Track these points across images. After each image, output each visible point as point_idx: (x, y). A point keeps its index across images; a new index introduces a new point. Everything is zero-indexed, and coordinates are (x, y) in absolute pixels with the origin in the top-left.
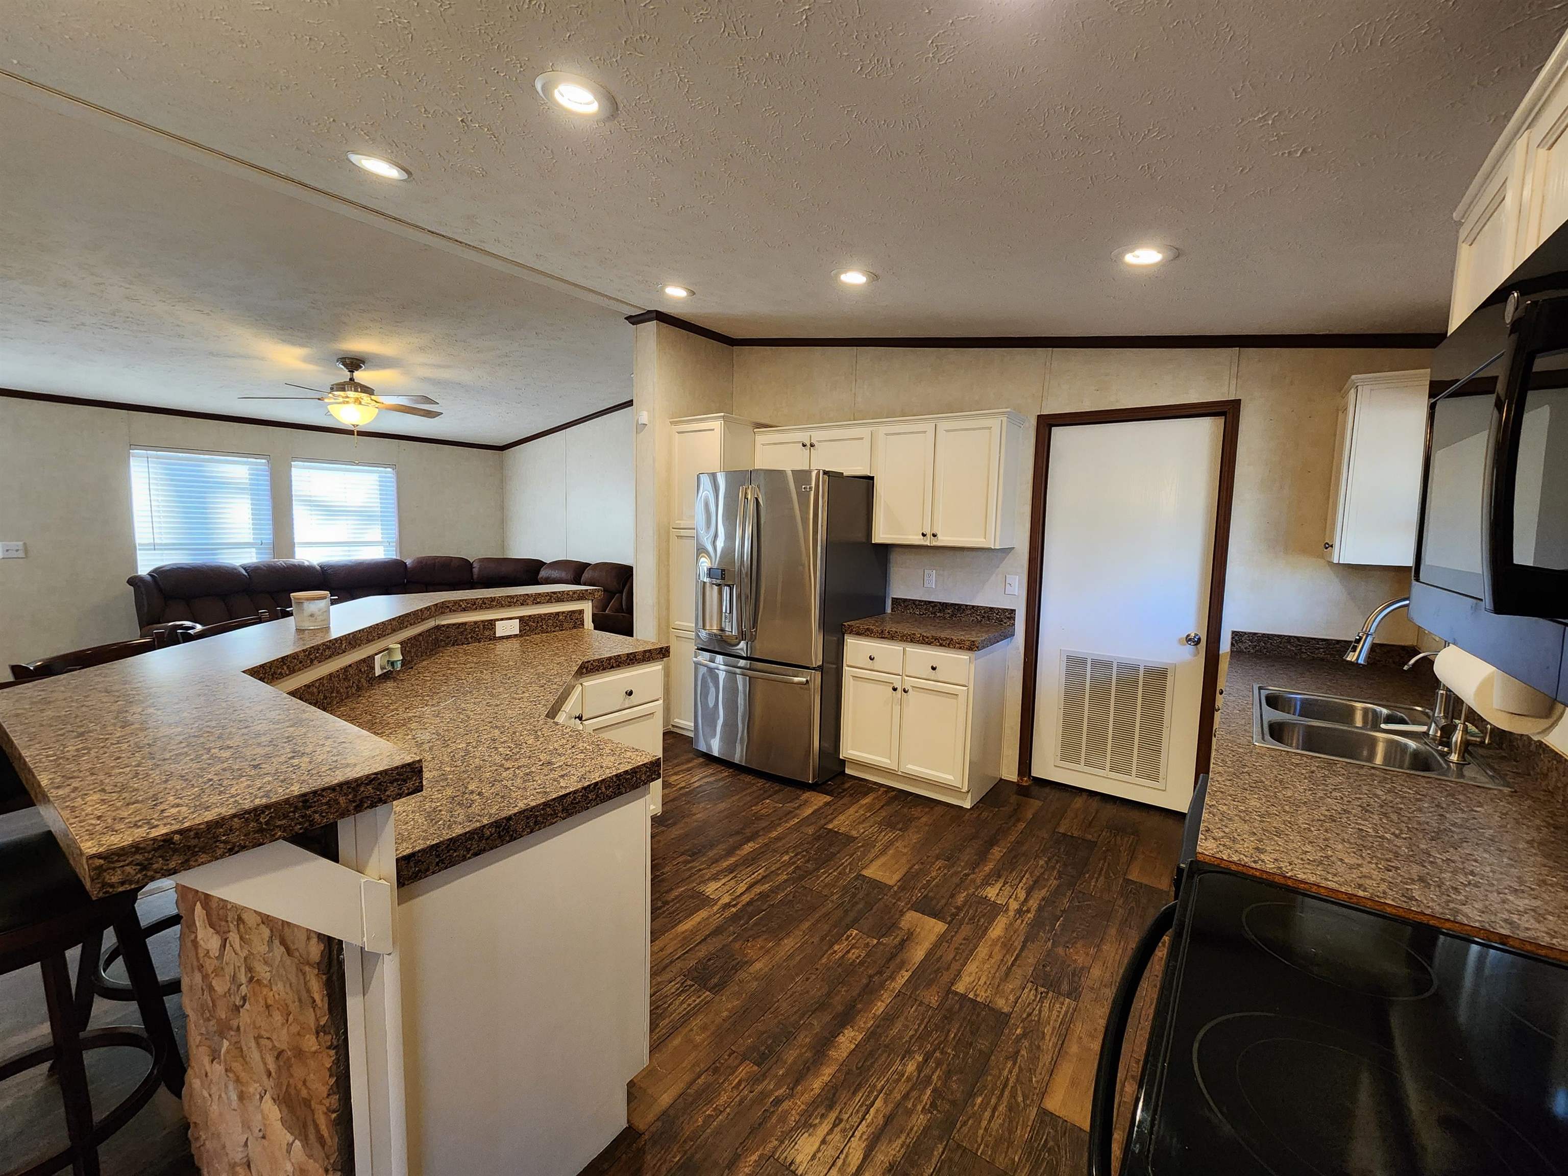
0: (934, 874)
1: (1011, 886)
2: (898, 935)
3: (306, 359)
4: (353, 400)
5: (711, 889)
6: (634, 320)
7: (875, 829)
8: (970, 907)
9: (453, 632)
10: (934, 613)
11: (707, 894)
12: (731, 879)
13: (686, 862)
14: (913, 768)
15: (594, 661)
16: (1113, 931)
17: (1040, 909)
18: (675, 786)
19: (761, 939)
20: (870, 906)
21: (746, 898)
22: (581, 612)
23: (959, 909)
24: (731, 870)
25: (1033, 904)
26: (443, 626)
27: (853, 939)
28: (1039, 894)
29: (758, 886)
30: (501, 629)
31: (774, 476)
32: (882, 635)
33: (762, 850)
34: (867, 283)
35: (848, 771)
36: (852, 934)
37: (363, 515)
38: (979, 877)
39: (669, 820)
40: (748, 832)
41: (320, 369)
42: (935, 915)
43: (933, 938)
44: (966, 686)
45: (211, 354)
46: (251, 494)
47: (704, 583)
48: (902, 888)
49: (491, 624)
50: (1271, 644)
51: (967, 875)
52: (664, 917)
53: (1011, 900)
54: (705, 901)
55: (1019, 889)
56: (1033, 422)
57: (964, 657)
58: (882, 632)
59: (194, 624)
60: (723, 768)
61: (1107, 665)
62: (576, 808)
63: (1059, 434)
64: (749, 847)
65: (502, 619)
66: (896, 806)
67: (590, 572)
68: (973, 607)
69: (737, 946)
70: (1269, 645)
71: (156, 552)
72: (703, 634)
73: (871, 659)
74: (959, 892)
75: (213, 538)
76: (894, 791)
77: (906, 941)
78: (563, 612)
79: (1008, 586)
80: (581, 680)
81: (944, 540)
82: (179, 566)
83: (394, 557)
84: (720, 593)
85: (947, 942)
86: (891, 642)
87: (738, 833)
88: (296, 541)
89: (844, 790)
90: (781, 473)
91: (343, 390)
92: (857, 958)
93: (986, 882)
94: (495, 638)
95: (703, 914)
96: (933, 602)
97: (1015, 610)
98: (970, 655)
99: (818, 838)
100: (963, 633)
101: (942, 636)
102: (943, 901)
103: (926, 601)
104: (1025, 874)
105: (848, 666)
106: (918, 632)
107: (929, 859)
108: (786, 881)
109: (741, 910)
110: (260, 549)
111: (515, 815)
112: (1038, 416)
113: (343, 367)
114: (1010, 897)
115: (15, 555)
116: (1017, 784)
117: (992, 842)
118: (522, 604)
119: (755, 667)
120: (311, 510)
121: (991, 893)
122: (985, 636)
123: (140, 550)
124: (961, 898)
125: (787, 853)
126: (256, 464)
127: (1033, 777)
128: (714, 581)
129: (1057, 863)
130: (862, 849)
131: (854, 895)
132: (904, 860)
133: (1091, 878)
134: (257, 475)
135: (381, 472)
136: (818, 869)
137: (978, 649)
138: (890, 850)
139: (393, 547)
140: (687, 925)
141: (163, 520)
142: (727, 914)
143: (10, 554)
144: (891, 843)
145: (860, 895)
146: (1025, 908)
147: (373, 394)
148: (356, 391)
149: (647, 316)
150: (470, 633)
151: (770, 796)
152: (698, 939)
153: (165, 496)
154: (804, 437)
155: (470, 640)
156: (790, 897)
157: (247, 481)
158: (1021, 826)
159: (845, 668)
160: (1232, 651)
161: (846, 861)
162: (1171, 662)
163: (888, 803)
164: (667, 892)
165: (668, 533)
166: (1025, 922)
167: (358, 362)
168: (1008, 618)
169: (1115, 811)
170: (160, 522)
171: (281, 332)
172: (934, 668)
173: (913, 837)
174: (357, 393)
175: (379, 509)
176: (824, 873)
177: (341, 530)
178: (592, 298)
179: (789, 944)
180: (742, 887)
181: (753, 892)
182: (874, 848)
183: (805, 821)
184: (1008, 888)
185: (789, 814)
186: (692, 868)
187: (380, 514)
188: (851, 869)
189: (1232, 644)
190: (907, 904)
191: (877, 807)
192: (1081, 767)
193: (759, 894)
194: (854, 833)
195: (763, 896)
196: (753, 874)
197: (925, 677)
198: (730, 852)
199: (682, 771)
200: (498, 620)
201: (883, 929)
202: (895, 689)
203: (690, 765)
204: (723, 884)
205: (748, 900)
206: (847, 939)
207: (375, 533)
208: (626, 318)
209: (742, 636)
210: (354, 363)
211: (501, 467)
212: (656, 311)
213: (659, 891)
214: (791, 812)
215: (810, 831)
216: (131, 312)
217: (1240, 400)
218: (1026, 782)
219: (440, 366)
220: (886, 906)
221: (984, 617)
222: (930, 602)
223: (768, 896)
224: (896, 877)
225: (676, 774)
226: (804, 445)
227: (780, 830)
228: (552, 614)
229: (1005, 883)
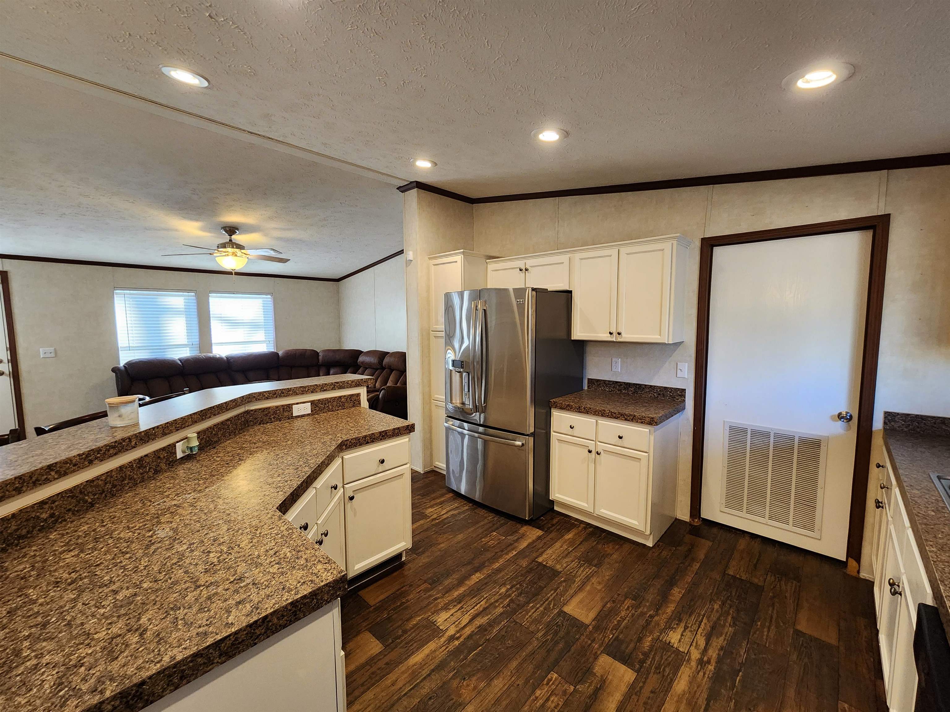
0: (623, 614)
1: (691, 631)
2: (592, 682)
3: (202, 229)
4: (231, 254)
5: (441, 619)
6: (403, 189)
7: (574, 564)
8: (655, 654)
9: (259, 415)
10: (620, 390)
11: (438, 625)
12: (459, 610)
13: (427, 590)
14: (604, 512)
15: (352, 439)
16: (791, 693)
17: (719, 661)
18: (429, 517)
19: (475, 678)
20: (568, 647)
21: (468, 631)
22: (358, 395)
23: (646, 655)
24: (460, 600)
25: (713, 653)
26: (252, 411)
27: (553, 684)
28: (719, 642)
29: (478, 619)
30: (297, 411)
31: (502, 293)
32: (580, 410)
33: (486, 581)
34: (560, 140)
35: (556, 508)
36: (552, 678)
37: (254, 326)
38: (662, 619)
39: (421, 548)
40: (476, 563)
41: (212, 235)
42: (625, 660)
43: (623, 688)
44: (648, 453)
45: (146, 229)
46: (186, 315)
47: (451, 370)
48: (597, 628)
49: (289, 407)
50: (925, 424)
51: (652, 617)
52: (401, 648)
53: (692, 648)
54: (436, 632)
55: (698, 636)
56: (698, 244)
57: (644, 430)
58: (580, 408)
59: (144, 396)
60: (465, 502)
61: (766, 435)
62: (239, 648)
63: (719, 253)
64: (476, 577)
65: (297, 404)
66: (592, 542)
67: (388, 358)
68: (651, 386)
69: (455, 683)
70: (922, 425)
71: (130, 351)
72: (450, 406)
73: (572, 427)
74: (645, 635)
75: (164, 342)
76: (590, 527)
77: (600, 689)
78: (345, 396)
79: (679, 371)
80: (341, 454)
81: (627, 337)
82: (140, 360)
83: (273, 350)
84: (461, 377)
85: (636, 694)
86: (586, 416)
87: (469, 563)
88: (213, 342)
89: (553, 525)
90: (506, 290)
91: (225, 247)
92: (555, 707)
93: (669, 627)
94: (292, 417)
95: (431, 646)
96: (619, 382)
97: (685, 390)
98: (650, 428)
99: (530, 571)
100: (643, 410)
101: (627, 413)
102: (632, 646)
103: (613, 381)
104: (703, 618)
105: (555, 432)
106: (609, 408)
107: (619, 598)
108: (501, 614)
109: (463, 644)
110: (192, 347)
111: (150, 678)
112: (702, 239)
113: (224, 232)
114: (691, 645)
115: (50, 355)
116: (689, 524)
117: (671, 583)
118: (312, 392)
119: (487, 432)
120: (222, 323)
121: (674, 637)
122: (662, 413)
123: (121, 350)
124: (647, 643)
125: (504, 584)
126: (188, 296)
127: (702, 518)
128: (457, 369)
129: (730, 607)
130: (564, 584)
131: (556, 633)
132: (598, 598)
133: (763, 626)
134: (189, 302)
135: (264, 298)
136: (528, 603)
137: (657, 424)
138: (587, 586)
139: (272, 344)
140: (417, 658)
141: (134, 332)
142: (451, 647)
143: (47, 355)
144: (588, 578)
145: (561, 634)
146: (705, 659)
147: (244, 249)
148: (233, 247)
149: (410, 186)
150: (273, 415)
151: (497, 529)
152: (425, 673)
153: (136, 317)
154: (521, 264)
155: (273, 420)
156: (503, 633)
157: (183, 307)
158: (696, 566)
159: (552, 433)
160: (885, 429)
161: (551, 595)
162: (825, 435)
163: (585, 540)
164: (408, 620)
165: (429, 334)
166: (706, 676)
167: (234, 229)
168: (680, 395)
169: (775, 554)
170: (132, 334)
171: (180, 212)
172: (620, 438)
173: (607, 573)
174: (232, 249)
175: (263, 321)
176: (532, 608)
177: (240, 334)
178: (371, 175)
179: (499, 684)
180: (466, 620)
181: (474, 624)
182: (574, 583)
183: (522, 554)
184: (689, 633)
185: (510, 546)
186: (430, 596)
187: (263, 324)
188: (554, 605)
189: (885, 423)
190: (600, 646)
191: (578, 543)
192: (744, 514)
193: (479, 627)
194: (558, 567)
195: (482, 629)
196: (476, 605)
197: (613, 443)
198: (461, 582)
199: (436, 504)
200: (294, 404)
201: (580, 674)
202: (590, 452)
203: (442, 499)
204: (452, 615)
205: (469, 632)
206: (547, 684)
207: (260, 335)
208: (397, 189)
209: (476, 409)
210: (231, 230)
211: (338, 292)
212: (416, 182)
213: (402, 619)
214: (511, 544)
215: (524, 563)
216: (88, 204)
217: (890, 214)
218: (696, 522)
219: (284, 229)
220: (583, 647)
221: (659, 394)
222: (617, 382)
223: (486, 630)
224: (592, 615)
225: (432, 507)
226: (521, 270)
227: (501, 561)
228: (336, 397)
229: (686, 628)
